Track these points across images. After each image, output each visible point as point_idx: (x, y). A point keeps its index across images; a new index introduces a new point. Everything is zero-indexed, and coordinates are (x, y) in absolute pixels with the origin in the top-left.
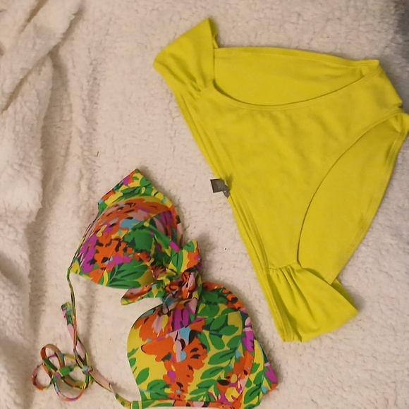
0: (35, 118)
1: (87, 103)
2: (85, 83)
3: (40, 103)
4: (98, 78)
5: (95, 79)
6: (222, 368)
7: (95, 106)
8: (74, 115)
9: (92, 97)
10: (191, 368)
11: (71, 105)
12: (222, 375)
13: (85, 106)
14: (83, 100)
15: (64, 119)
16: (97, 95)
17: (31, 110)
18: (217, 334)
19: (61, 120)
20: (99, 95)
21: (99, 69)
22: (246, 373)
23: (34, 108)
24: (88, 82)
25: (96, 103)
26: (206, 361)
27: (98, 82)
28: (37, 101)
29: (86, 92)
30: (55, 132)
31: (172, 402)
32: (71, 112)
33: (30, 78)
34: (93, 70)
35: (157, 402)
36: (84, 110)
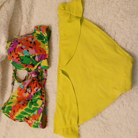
0: (6, 22)
1: (28, 16)
2: (28, 8)
3: (8, 16)
4: (34, 6)
5: (32, 6)
6: (27, 114)
7: (32, 17)
8: (23, 21)
9: (31, 13)
10: (20, 107)
11: (22, 16)
12: (27, 116)
13: (28, 17)
14: (27, 15)
15: (18, 21)
16: (32, 13)
17: (4, 19)
18: (32, 103)
19: (17, 22)
20: (34, 13)
21: (34, 2)
22: (35, 120)
23: (5, 19)
24: (29, 7)
25: (32, 16)
26: (24, 108)
27: (33, 7)
28: (7, 15)
29: (28, 12)
30: (14, 26)
31: (10, 116)
32: (22, 19)
33: (5, 5)
34: (32, 2)
35: (6, 114)
36: (27, 19)
